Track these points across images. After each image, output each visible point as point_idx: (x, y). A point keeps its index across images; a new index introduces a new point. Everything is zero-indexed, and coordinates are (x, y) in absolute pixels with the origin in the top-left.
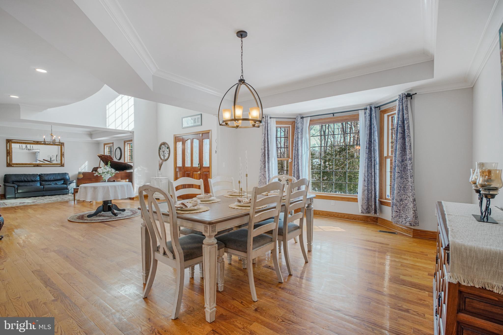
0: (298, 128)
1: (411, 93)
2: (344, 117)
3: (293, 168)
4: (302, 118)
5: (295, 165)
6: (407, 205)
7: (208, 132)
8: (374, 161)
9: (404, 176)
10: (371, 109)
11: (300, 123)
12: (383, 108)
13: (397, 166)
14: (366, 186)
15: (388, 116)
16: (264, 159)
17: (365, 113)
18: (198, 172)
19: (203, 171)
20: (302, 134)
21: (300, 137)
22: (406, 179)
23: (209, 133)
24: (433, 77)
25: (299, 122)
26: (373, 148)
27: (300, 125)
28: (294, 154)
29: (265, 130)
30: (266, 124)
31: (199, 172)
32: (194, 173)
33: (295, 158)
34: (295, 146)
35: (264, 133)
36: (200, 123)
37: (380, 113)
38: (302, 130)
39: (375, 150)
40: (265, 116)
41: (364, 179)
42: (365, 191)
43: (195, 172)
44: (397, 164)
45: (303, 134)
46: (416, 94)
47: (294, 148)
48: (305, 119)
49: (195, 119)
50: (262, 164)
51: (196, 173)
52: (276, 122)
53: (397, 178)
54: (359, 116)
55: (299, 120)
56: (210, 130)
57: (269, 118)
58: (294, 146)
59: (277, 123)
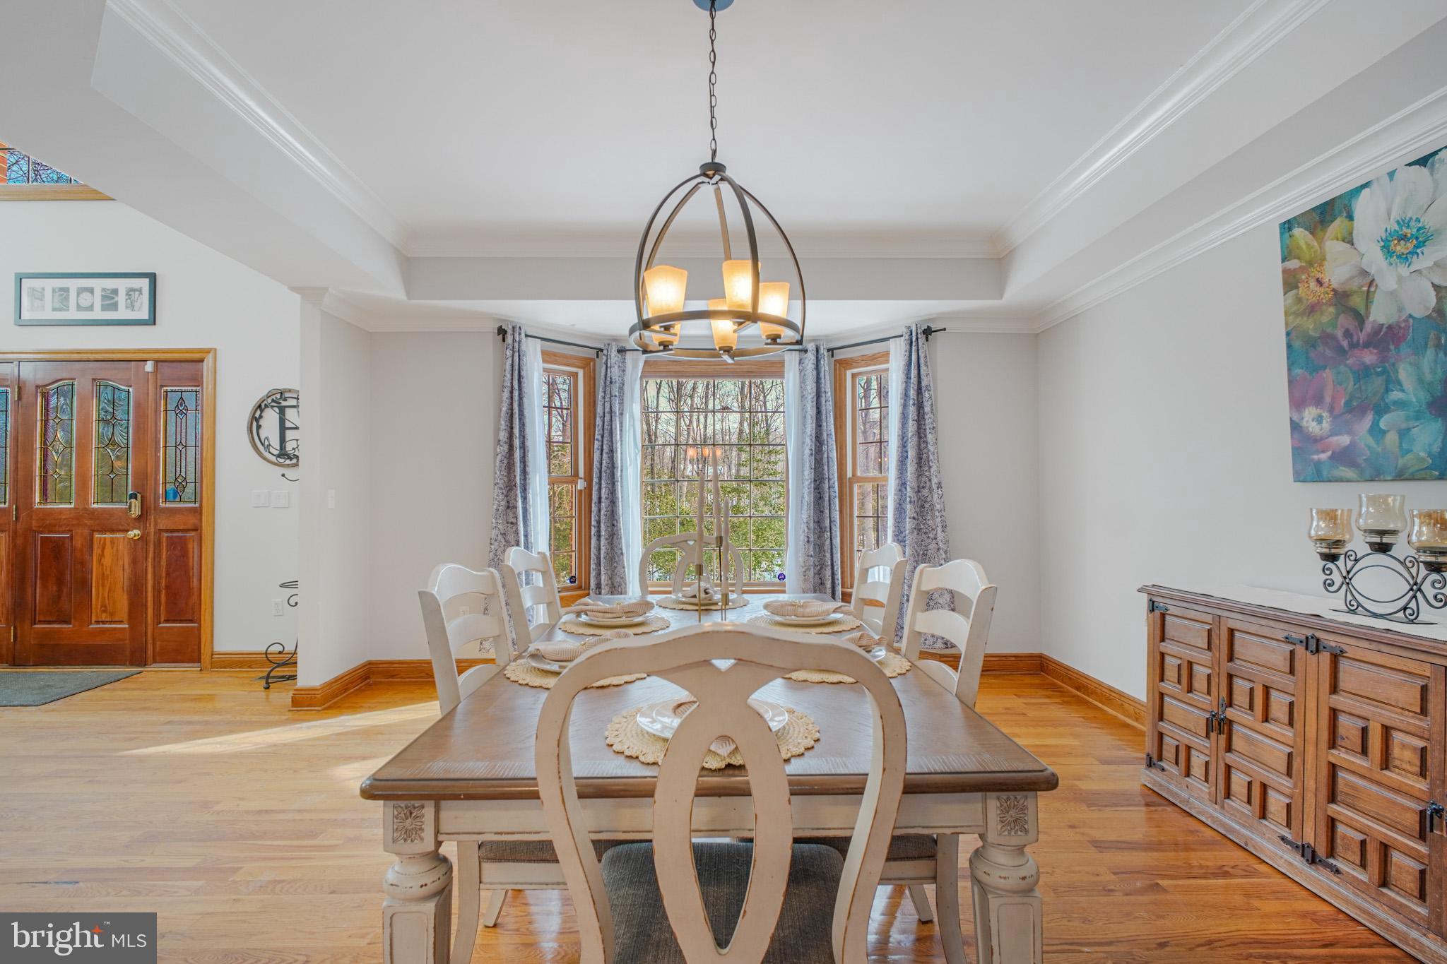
0: (611, 382)
1: (934, 327)
2: (744, 365)
3: (594, 508)
4: (622, 351)
5: (603, 500)
6: (934, 597)
7: (197, 356)
8: (829, 488)
9: (922, 527)
10: (817, 350)
11: (616, 366)
12: (840, 355)
13: (910, 502)
14: (811, 556)
15: (854, 376)
16: (505, 479)
17: (801, 362)
18: (128, 531)
19: (161, 527)
20: (621, 403)
21: (616, 409)
22: (926, 533)
23: (202, 361)
24: (1001, 297)
25: (613, 361)
26: (825, 455)
27: (615, 372)
28: (596, 463)
29: (512, 375)
30: (517, 354)
31: (136, 532)
32: (97, 536)
33: (600, 478)
34: (603, 437)
35: (509, 385)
36: (144, 314)
37: (835, 365)
38: (621, 388)
39: (830, 460)
40: (511, 327)
41: (808, 537)
42: (809, 569)
43: (103, 531)
44: (910, 497)
45: (625, 401)
46: (945, 329)
47: (597, 444)
48: (629, 355)
49: (115, 292)
50: (501, 497)
51: (108, 536)
52: (544, 353)
53: (911, 533)
54: (784, 366)
55: (613, 355)
56: (208, 351)
57: (523, 335)
58: (597, 436)
59: (547, 356)
